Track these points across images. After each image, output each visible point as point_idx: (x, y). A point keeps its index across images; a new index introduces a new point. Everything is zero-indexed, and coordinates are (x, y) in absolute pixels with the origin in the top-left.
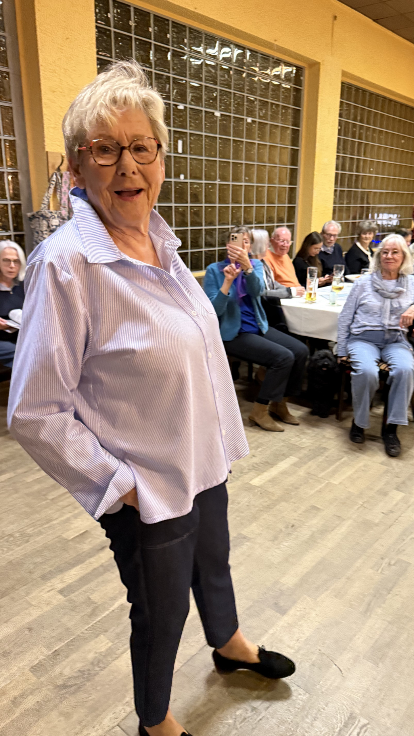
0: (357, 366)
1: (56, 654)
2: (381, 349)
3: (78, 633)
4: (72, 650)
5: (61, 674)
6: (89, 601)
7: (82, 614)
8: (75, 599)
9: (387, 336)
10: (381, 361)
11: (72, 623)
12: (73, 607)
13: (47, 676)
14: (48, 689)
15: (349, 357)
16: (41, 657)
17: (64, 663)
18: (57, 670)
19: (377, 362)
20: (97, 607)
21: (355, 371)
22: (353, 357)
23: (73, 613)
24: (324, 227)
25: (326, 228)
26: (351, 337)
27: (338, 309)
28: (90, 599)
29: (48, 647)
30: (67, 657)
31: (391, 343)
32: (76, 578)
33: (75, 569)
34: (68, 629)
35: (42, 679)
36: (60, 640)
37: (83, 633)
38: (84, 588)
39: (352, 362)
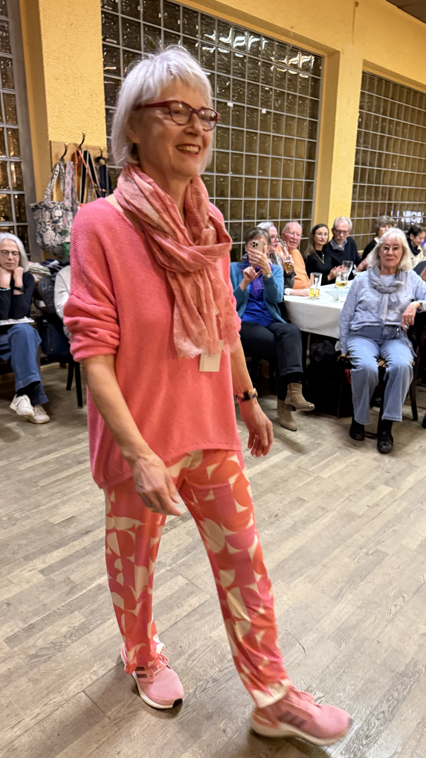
0: (357, 362)
1: (32, 627)
2: (380, 346)
3: (54, 609)
4: (46, 624)
5: (34, 645)
6: (68, 581)
7: (60, 593)
8: (55, 578)
9: (386, 332)
10: (379, 358)
11: (49, 600)
12: (52, 585)
13: (20, 646)
14: (21, 658)
15: (348, 353)
16: (16, 630)
17: (38, 635)
18: (31, 641)
19: (376, 357)
20: (75, 586)
21: (355, 367)
22: (353, 353)
23: (51, 591)
24: (334, 224)
25: (336, 223)
26: (352, 333)
27: (340, 306)
28: (69, 578)
29: (24, 621)
30: (41, 630)
31: (390, 339)
32: (57, 560)
33: (57, 551)
34: (45, 605)
35: (16, 649)
36: (37, 615)
37: (59, 609)
38: (65, 569)
39: (351, 359)
